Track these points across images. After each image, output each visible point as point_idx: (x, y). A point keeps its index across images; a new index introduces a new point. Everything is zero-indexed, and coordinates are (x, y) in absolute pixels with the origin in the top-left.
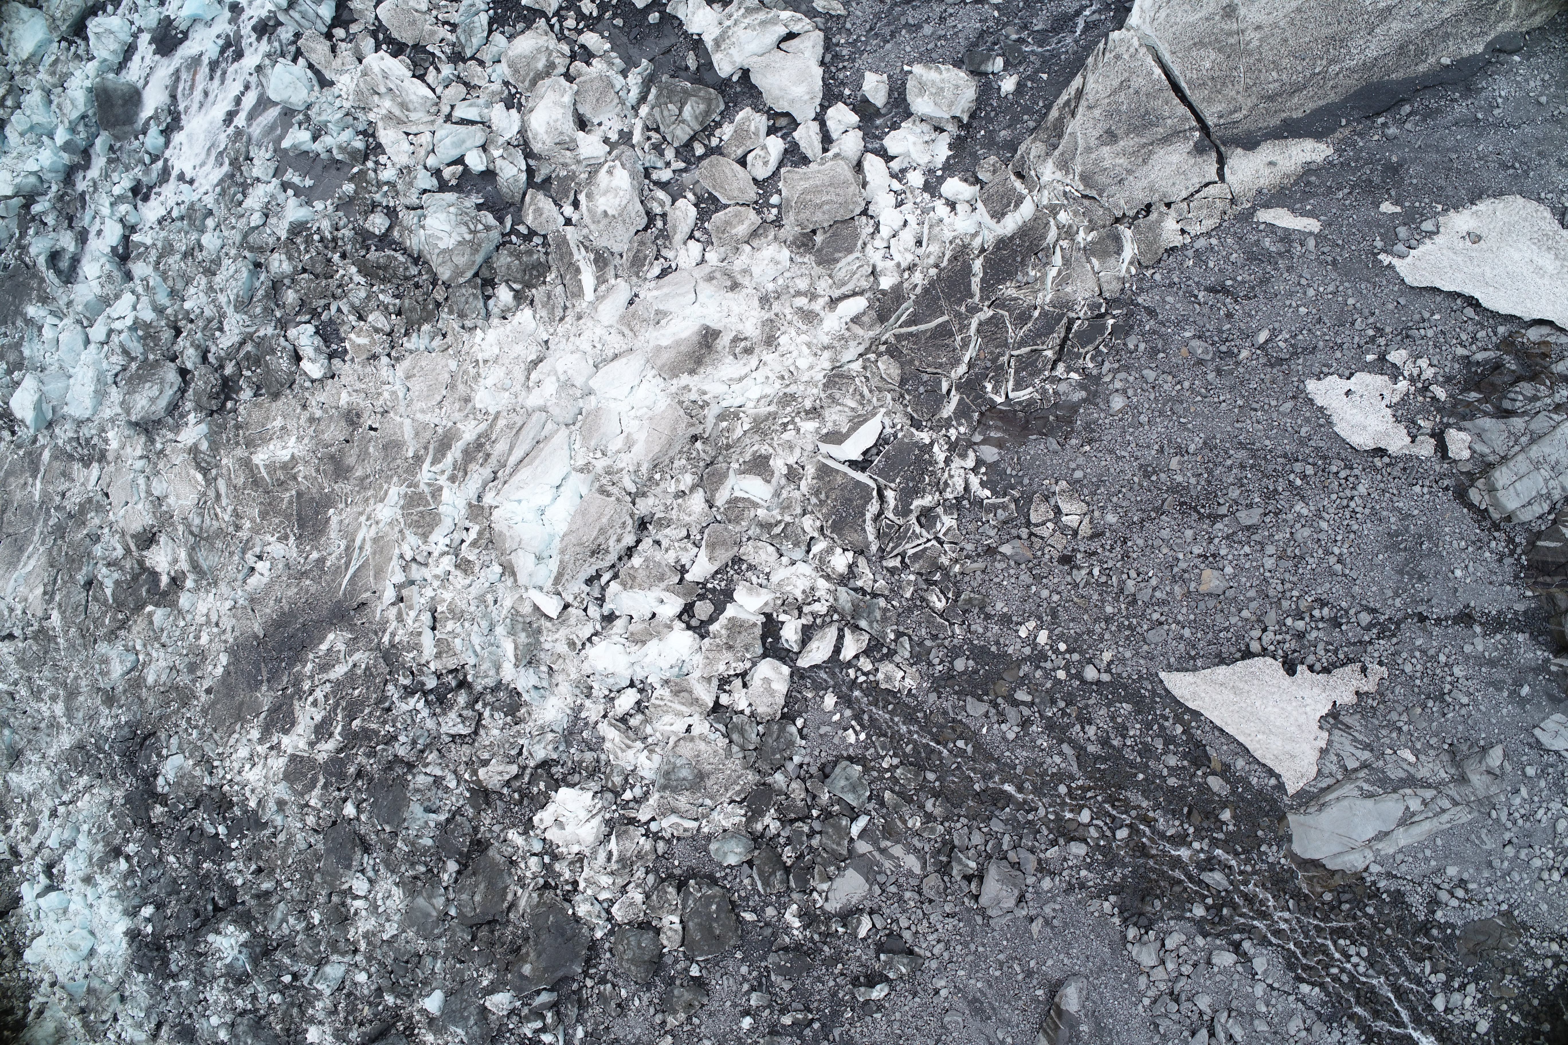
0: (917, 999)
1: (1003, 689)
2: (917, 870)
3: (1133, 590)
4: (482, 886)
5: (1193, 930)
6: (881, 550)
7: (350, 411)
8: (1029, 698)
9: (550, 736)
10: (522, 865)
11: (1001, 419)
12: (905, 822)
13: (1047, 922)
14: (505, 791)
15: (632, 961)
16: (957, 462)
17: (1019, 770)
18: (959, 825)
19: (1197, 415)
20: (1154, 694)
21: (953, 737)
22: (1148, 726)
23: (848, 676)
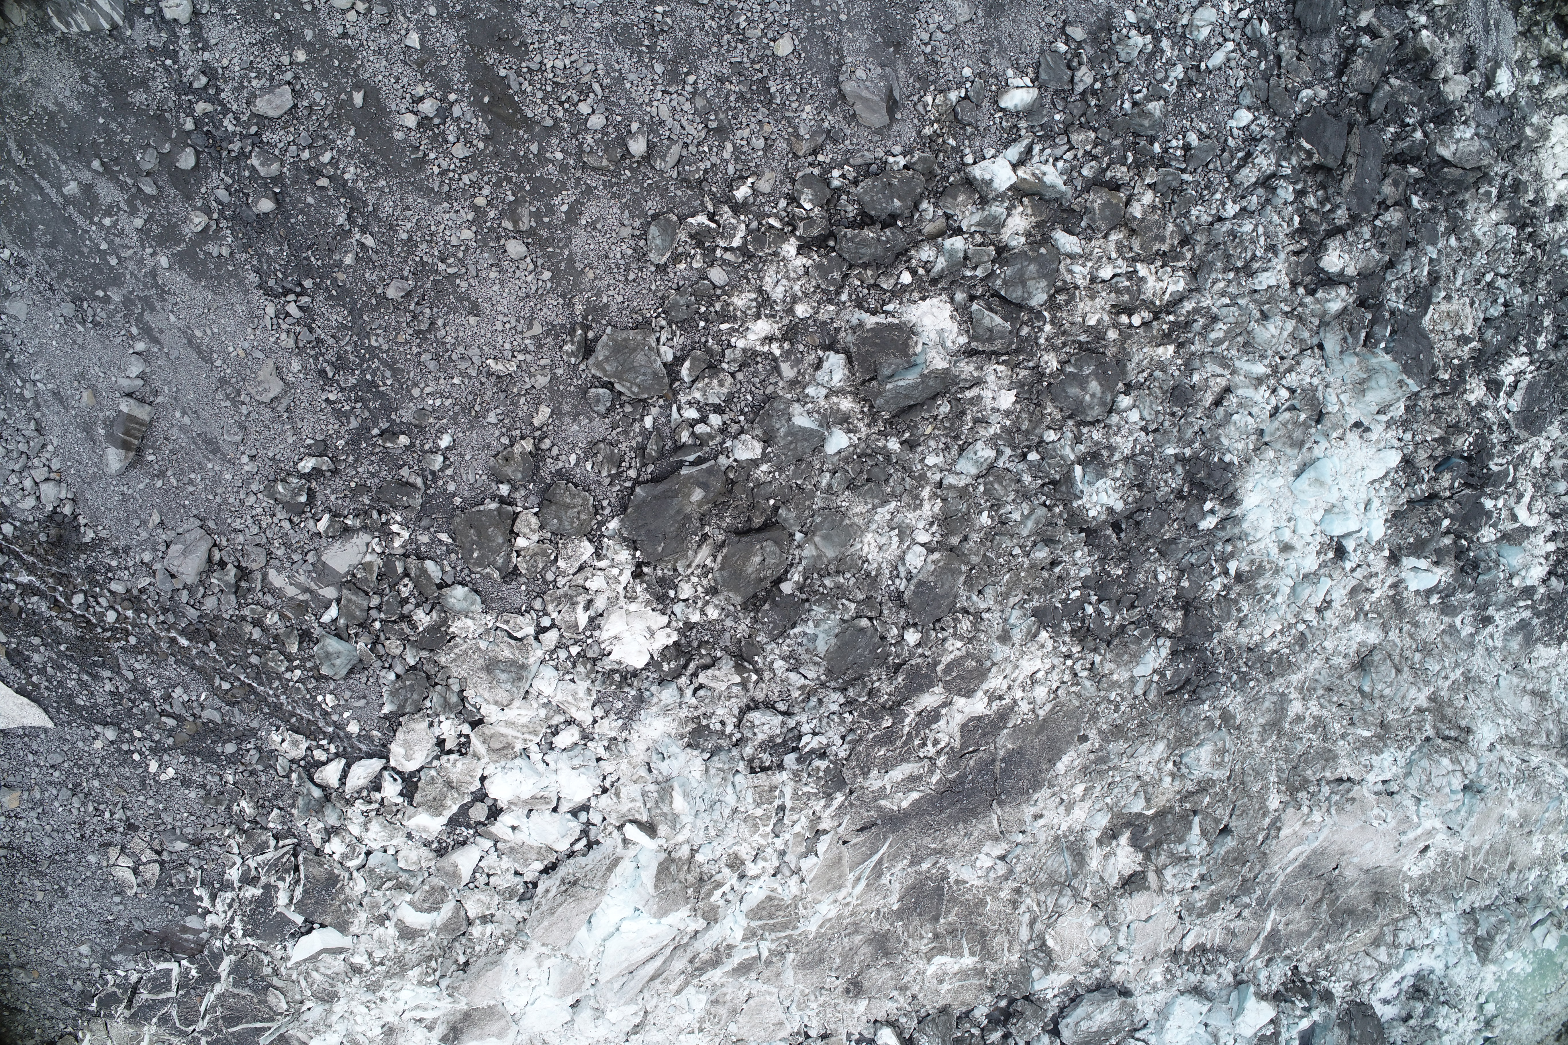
0: (271, 454)
1: (189, 727)
2: (272, 573)
3: (75, 799)
4: (750, 570)
5: (13, 510)
6: (295, 855)
8: (164, 719)
10: (700, 589)
11: (185, 949)
12: (283, 617)
13: (144, 523)
14: (719, 654)
15: (568, 507)
17: (172, 660)
18: (230, 612)
20: (58, 709)
21: (235, 691)
22: (61, 684)
23: (337, 747)
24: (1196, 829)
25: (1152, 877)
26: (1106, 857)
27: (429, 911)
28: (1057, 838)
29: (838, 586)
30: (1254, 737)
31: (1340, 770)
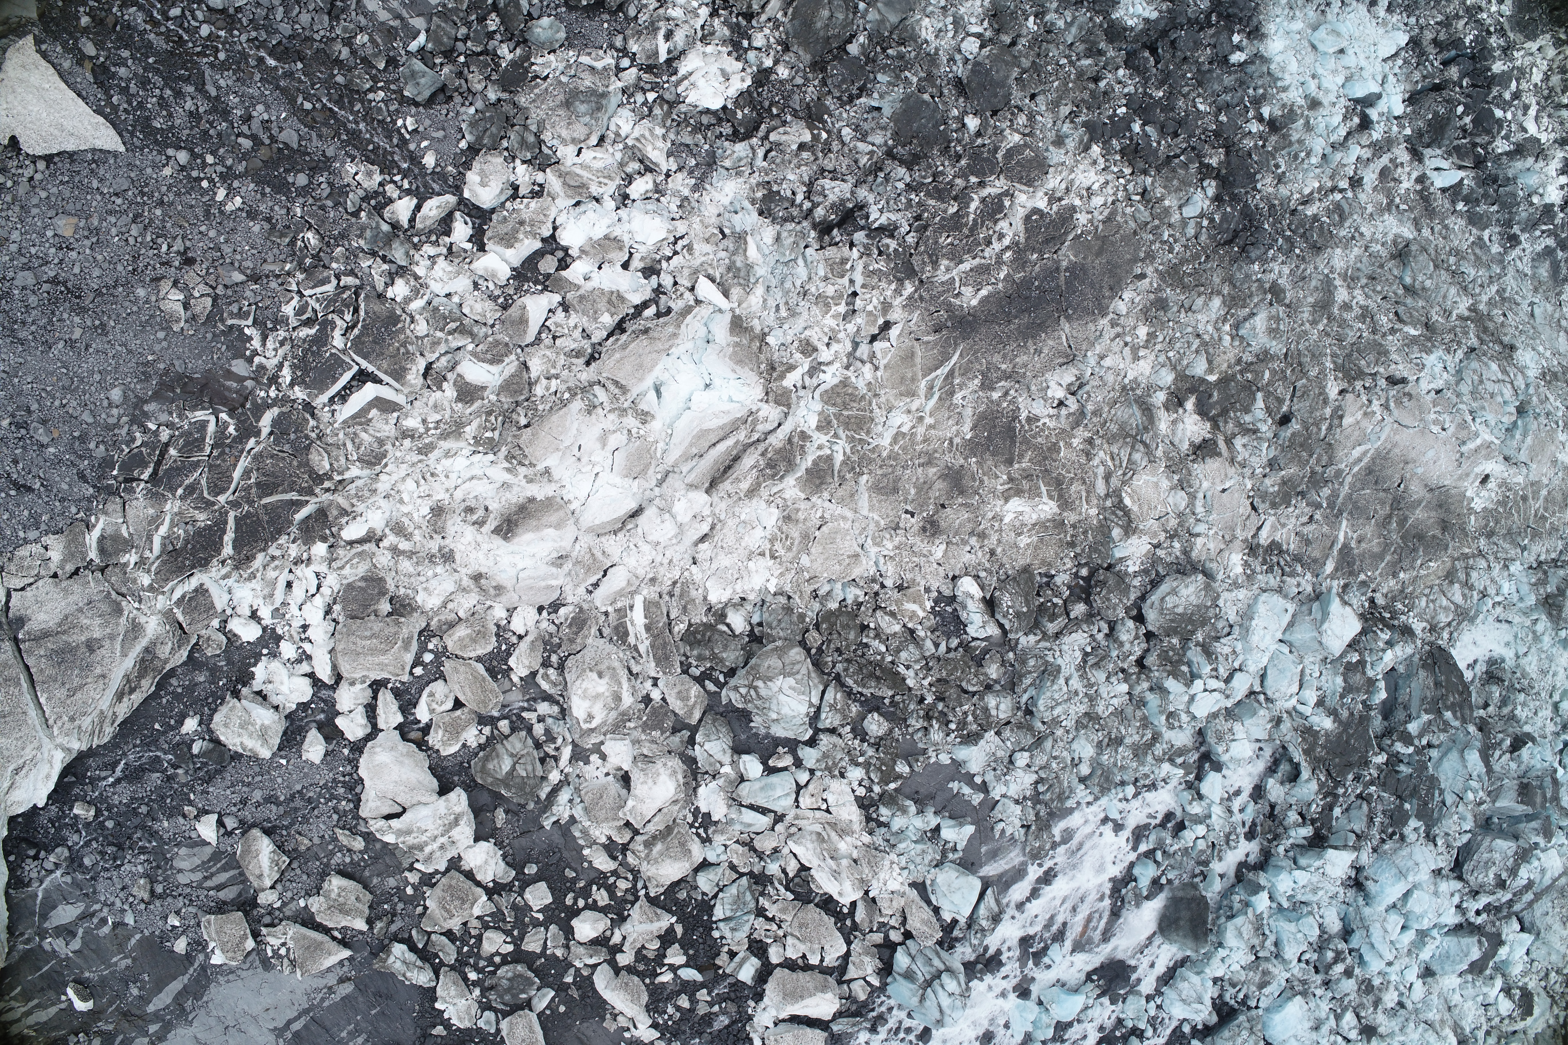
1: (263, 152)
3: (133, 226)
4: (819, 25)
6: (357, 293)
7: (933, 535)
8: (241, 141)
9: (727, 163)
10: (772, 40)
11: (226, 398)
12: (372, 40)
14: (789, 118)
16: (271, 364)
17: (258, 78)
18: (322, 33)
19: (52, 374)
20: (132, 134)
21: (315, 114)
22: (141, 105)
23: (410, 183)
24: (1260, 403)
25: (1222, 444)
26: (1174, 422)
27: (492, 362)
28: (1124, 388)
29: (901, 57)
30: (1306, 315)
31: (1393, 366)
